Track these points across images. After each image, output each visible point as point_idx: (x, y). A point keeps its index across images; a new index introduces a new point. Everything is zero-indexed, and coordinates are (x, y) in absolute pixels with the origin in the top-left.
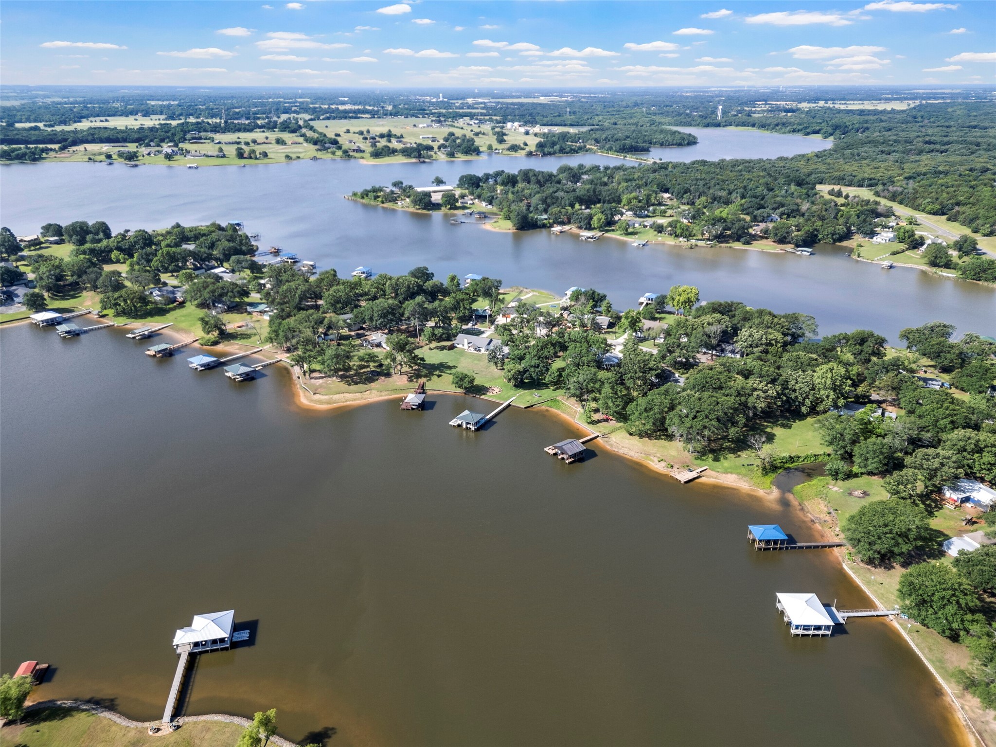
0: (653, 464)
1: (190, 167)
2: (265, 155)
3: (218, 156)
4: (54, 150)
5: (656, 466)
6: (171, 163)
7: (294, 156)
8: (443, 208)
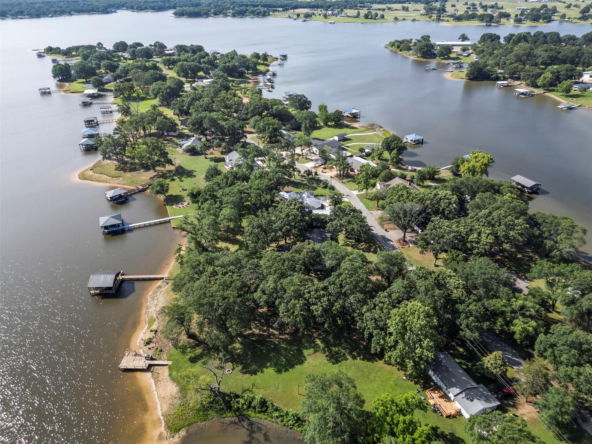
0: (144, 331)
1: (331, 23)
2: (383, 17)
3: (353, 17)
4: (279, 11)
5: (142, 335)
6: (326, 20)
7: (400, 18)
8: (438, 58)
